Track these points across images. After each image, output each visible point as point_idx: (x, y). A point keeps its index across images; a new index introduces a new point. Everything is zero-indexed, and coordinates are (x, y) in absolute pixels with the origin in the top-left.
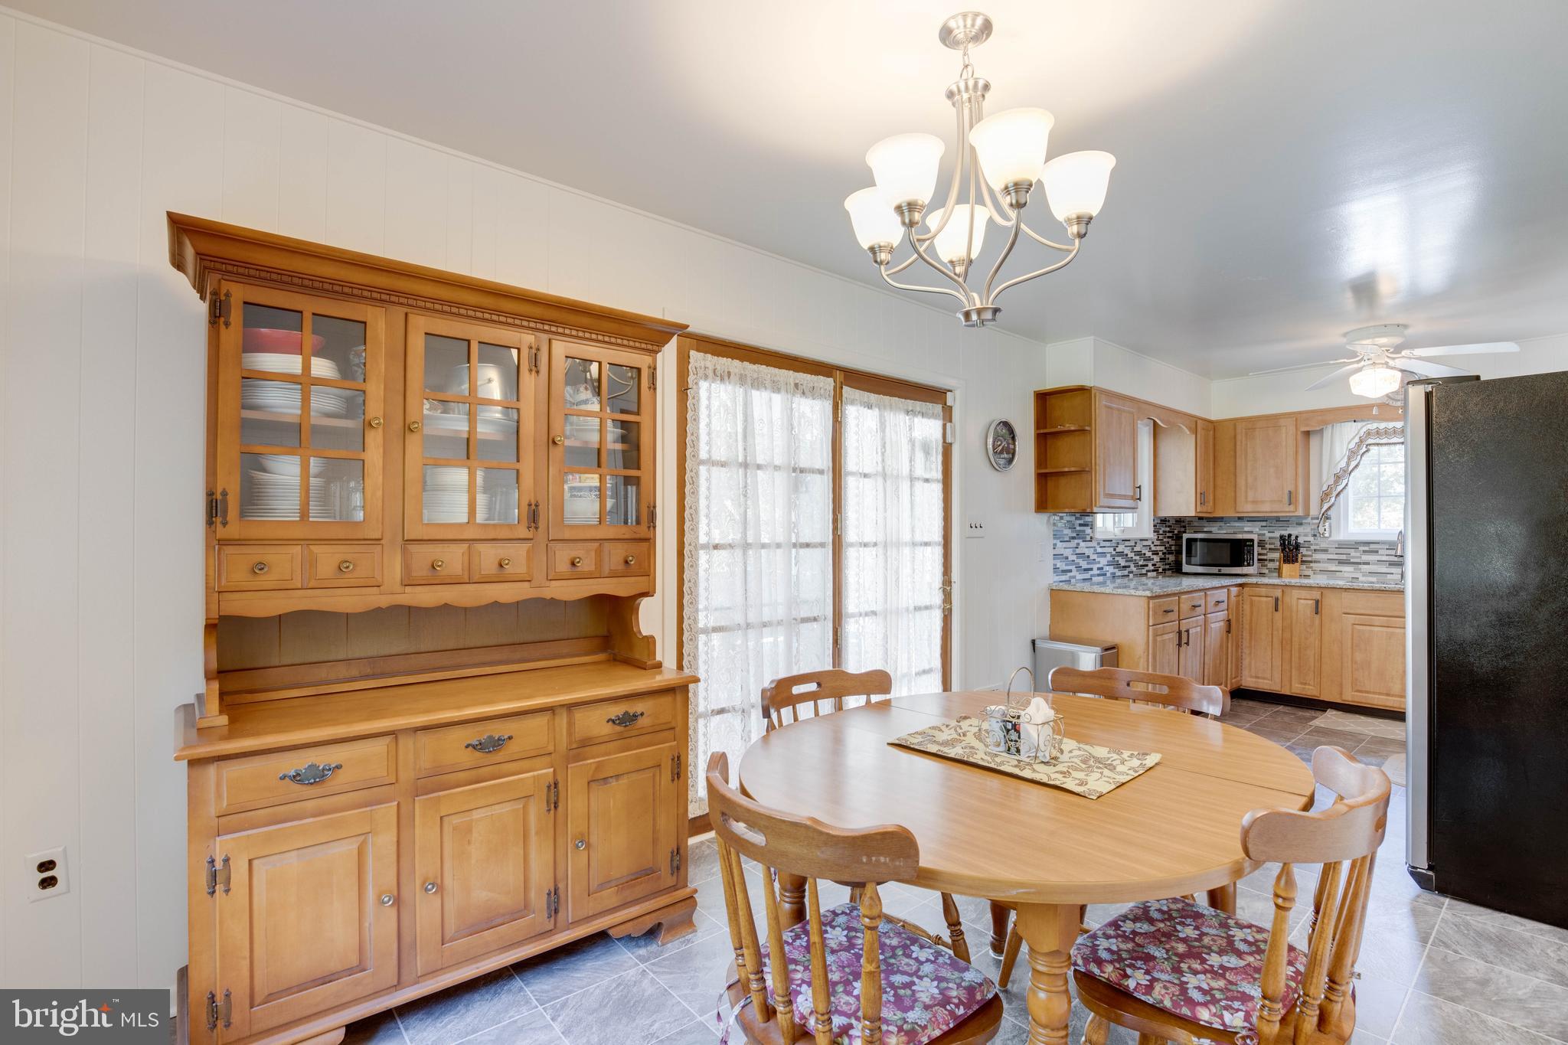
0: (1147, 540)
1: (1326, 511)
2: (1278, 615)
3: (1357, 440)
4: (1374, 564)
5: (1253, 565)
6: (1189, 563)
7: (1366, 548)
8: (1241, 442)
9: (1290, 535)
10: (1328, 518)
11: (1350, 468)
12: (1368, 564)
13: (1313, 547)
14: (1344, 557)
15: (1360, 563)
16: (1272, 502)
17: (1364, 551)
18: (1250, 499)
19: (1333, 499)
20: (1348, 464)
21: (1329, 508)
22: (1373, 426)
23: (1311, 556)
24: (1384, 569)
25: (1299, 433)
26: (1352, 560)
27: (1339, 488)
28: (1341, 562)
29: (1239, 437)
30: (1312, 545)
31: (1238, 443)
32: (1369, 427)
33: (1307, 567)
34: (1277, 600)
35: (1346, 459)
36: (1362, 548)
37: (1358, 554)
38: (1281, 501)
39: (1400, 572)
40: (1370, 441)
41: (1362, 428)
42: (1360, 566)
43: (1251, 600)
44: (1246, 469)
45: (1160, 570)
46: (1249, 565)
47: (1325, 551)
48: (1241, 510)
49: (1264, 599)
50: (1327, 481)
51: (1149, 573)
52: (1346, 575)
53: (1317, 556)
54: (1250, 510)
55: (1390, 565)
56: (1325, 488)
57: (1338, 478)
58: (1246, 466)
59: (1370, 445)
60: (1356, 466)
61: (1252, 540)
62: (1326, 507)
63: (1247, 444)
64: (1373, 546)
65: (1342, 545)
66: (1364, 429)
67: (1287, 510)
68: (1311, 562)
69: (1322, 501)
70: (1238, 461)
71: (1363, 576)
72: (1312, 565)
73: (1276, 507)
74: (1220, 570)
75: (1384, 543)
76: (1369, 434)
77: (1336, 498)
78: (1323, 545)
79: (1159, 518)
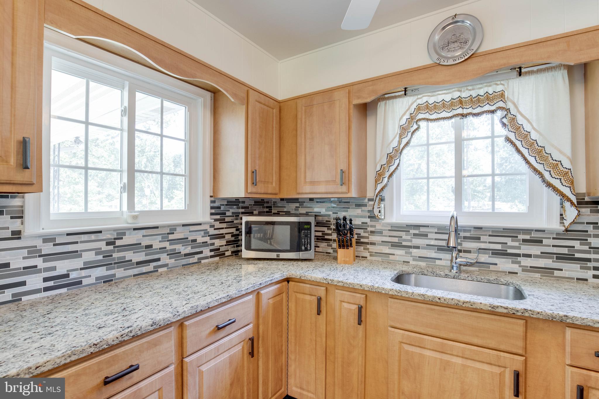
0: (200, 224)
1: (379, 192)
2: (322, 318)
3: (407, 116)
4: (424, 248)
5: (310, 250)
6: (248, 248)
7: (417, 232)
8: (301, 121)
9: (345, 219)
10: (382, 200)
11: (402, 146)
12: (418, 247)
13: (369, 229)
14: (396, 240)
15: (410, 247)
16: (327, 182)
17: (415, 235)
18: (308, 180)
19: (386, 180)
20: (400, 143)
21: (382, 189)
22: (423, 99)
23: (368, 238)
24: (432, 254)
25: (352, 106)
26: (404, 243)
27: (392, 168)
28: (395, 245)
29: (299, 116)
30: (368, 226)
31: (299, 121)
32: (420, 102)
33: (364, 249)
34: (319, 300)
35: (397, 139)
36: (413, 231)
37: (409, 237)
38: (334, 181)
39: (450, 259)
40: (421, 116)
41: (412, 104)
42: (411, 250)
43: (296, 297)
44: (305, 149)
45: (228, 253)
46: (306, 250)
47: (380, 233)
48: (301, 191)
49: (308, 297)
50: (380, 160)
51: (203, 261)
52: (397, 258)
53: (373, 238)
54: (308, 191)
55: (438, 249)
56: (378, 168)
57: (391, 158)
58: (305, 145)
59: (420, 120)
60: (407, 144)
61: (309, 223)
62: (379, 187)
63: (305, 122)
64: (422, 229)
65: (396, 228)
66: (414, 106)
67: (340, 190)
68: (367, 243)
69: (376, 182)
70: (299, 138)
71: (414, 260)
72: (368, 246)
73: (331, 188)
74: (278, 256)
75: (433, 226)
76: (419, 109)
77: (389, 178)
78: (379, 227)
79: (223, 199)
